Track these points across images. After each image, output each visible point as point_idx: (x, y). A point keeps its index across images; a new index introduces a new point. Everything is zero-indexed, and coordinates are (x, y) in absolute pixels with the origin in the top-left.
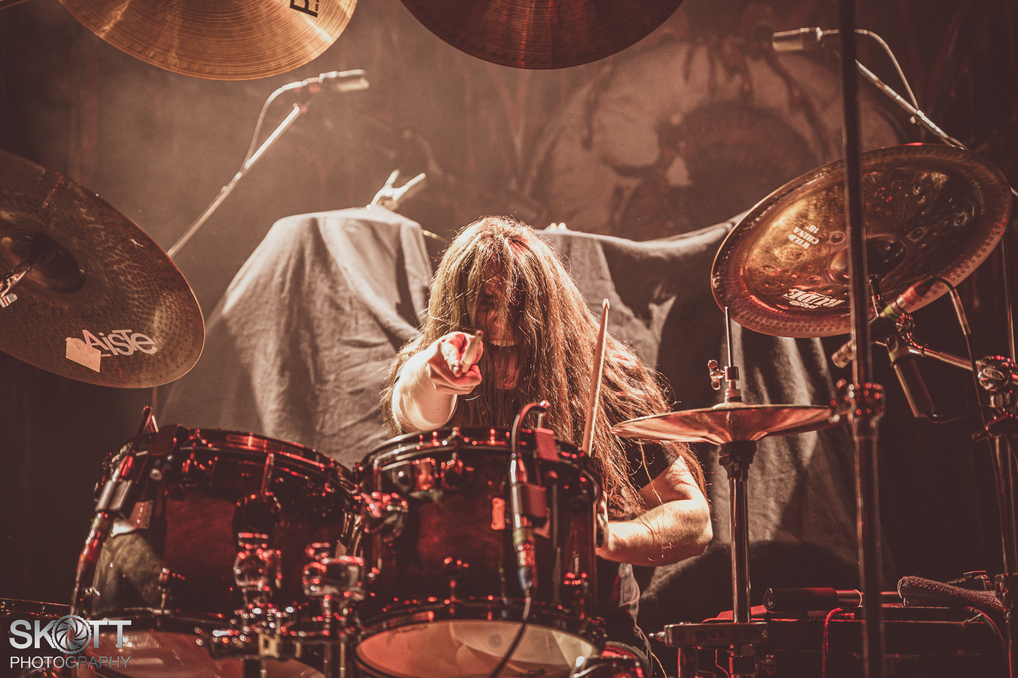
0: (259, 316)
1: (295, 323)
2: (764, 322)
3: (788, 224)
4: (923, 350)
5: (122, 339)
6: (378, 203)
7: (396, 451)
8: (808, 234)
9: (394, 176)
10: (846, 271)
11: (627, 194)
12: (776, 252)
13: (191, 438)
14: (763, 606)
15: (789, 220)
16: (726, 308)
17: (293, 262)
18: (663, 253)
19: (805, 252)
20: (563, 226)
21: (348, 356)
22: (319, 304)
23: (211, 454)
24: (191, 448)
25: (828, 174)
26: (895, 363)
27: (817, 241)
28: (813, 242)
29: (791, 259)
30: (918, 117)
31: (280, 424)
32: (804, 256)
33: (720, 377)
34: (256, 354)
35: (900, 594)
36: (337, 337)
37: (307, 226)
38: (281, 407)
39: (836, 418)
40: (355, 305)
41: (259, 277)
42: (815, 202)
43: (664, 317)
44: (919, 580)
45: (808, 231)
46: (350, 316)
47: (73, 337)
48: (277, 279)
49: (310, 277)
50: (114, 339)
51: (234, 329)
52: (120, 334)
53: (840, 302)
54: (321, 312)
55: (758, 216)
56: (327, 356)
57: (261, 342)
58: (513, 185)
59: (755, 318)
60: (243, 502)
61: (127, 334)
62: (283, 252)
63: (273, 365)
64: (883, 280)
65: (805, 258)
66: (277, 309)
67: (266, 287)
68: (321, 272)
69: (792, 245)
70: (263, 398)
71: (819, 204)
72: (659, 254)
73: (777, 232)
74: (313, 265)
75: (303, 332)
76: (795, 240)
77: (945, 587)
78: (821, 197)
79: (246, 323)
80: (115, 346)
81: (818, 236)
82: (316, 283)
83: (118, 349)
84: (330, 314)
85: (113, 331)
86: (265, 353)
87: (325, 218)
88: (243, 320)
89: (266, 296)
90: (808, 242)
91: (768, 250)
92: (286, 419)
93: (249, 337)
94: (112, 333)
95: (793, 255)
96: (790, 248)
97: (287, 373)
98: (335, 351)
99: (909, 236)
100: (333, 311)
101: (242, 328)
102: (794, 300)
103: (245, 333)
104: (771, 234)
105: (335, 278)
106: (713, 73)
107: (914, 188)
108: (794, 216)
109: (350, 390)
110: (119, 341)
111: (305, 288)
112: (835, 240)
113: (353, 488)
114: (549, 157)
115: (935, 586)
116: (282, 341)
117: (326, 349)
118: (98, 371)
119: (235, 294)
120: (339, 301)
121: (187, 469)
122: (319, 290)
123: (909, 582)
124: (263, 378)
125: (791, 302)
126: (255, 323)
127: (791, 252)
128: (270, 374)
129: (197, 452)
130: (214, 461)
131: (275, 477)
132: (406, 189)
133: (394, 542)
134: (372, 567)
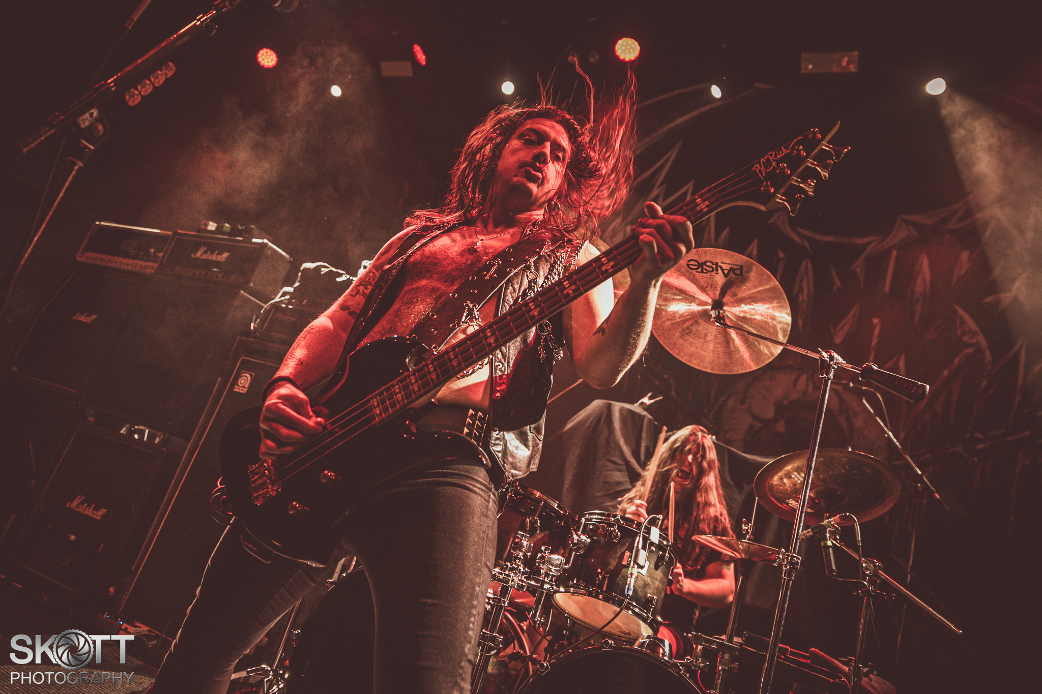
3: (792, 470)
4: (841, 545)
7: (594, 517)
8: (800, 477)
10: (816, 498)
11: (755, 429)
12: (785, 481)
14: (741, 639)
15: (793, 468)
19: (798, 484)
21: (607, 466)
29: (791, 485)
30: (889, 435)
32: (796, 485)
33: (747, 528)
45: (800, 475)
48: (588, 424)
53: (812, 511)
55: (780, 462)
58: (706, 410)
65: (797, 487)
73: (787, 472)
76: (794, 477)
91: (781, 478)
96: (791, 480)
98: (602, 462)
104: (784, 472)
106: (807, 386)
109: (604, 480)
127: (791, 482)
129: (515, 491)
130: (520, 497)
131: (542, 511)
132: (652, 401)
133: (581, 555)
134: (567, 563)
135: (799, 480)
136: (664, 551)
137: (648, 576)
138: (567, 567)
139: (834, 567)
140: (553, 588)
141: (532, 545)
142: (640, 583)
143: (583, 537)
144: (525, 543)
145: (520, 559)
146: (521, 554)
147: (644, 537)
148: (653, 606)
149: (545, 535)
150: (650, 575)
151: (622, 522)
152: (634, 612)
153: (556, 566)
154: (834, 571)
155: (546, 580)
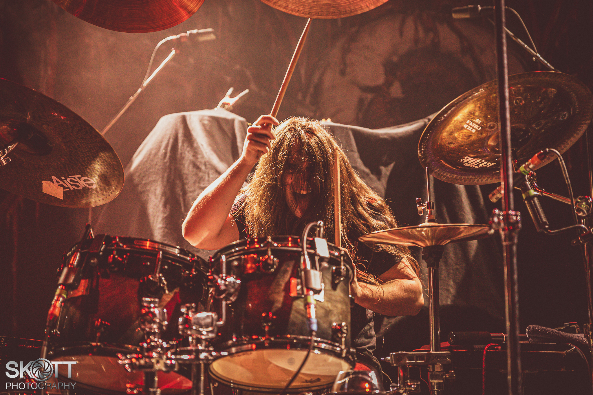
0: (151, 172)
1: (172, 177)
2: (448, 176)
3: (463, 118)
4: (542, 193)
5: (75, 180)
6: (221, 106)
7: (233, 250)
8: (475, 124)
9: (230, 91)
10: (497, 146)
11: (366, 103)
12: (456, 135)
13: (114, 242)
14: (447, 342)
15: (464, 116)
16: (427, 167)
17: (171, 141)
18: (388, 136)
19: (473, 135)
20: (329, 120)
22: (186, 165)
23: (126, 252)
24: (113, 248)
25: (487, 89)
26: (526, 199)
27: (480, 128)
28: (477, 129)
29: (465, 139)
30: (537, 57)
31: (164, 236)
32: (472, 137)
33: (423, 208)
34: (150, 195)
35: (527, 335)
36: (197, 185)
37: (180, 120)
38: (164, 226)
39: (492, 231)
40: (208, 166)
41: (152, 149)
42: (479, 105)
43: (388, 173)
44: (538, 327)
45: (475, 122)
46: (204, 172)
47: (46, 180)
48: (162, 151)
49: (181, 150)
50: (71, 180)
51: (137, 180)
52: (74, 178)
53: (493, 164)
54: (188, 170)
55: (446, 113)
56: (191, 196)
57: (153, 188)
58: (300, 96)
59: (443, 173)
60: (144, 280)
61: (78, 178)
62: (165, 135)
63: (160, 201)
64: (518, 151)
65: (473, 138)
66: (162, 168)
67: (155, 155)
68: (188, 147)
69: (465, 131)
70: (154, 220)
71: (481, 106)
72: (385, 137)
73: (457, 123)
74: (183, 142)
75: (177, 182)
76: (467, 127)
77: (554, 332)
78: (483, 103)
79: (144, 176)
80: (71, 185)
81: (481, 125)
82: (185, 153)
83: (73, 186)
84: (193, 171)
85: (70, 176)
86: (155, 194)
87: (190, 115)
88: (143, 174)
89: (156, 160)
90: (475, 129)
91: (451, 133)
92: (167, 232)
93: (146, 185)
94: (69, 177)
95: (466, 137)
96: (464, 132)
97: (168, 206)
98: (196, 193)
99: (534, 125)
100: (195, 170)
101: (142, 179)
102: (466, 163)
103: (143, 182)
104: (453, 124)
105: (196, 150)
106: (416, 31)
107: (537, 97)
108: (467, 113)
110: (74, 181)
111: (178, 156)
112: (490, 127)
113: (208, 272)
114: (321, 80)
115: (548, 330)
116: (165, 187)
117: (191, 192)
118: (62, 199)
119: (137, 160)
120: (198, 164)
121: (111, 260)
122: (186, 157)
123: (533, 328)
124: (154, 209)
125: (464, 164)
126: (149, 177)
127: (465, 134)
128: (158, 207)
129: (117, 250)
130: (126, 255)
131: (163, 265)
132: (236, 98)
133: (233, 303)
134: (219, 318)
135: (473, 128)
136: (338, 264)
137: (327, 301)
138: (221, 323)
139: (544, 220)
140: (211, 355)
141: (165, 310)
142: (321, 312)
143: (231, 279)
144: (157, 311)
145: (154, 334)
146: (155, 326)
147: (309, 254)
148: (344, 335)
149: (175, 293)
150: (329, 298)
151: (275, 245)
152: (320, 349)
153: (207, 326)
154: (545, 224)
155: (200, 348)
